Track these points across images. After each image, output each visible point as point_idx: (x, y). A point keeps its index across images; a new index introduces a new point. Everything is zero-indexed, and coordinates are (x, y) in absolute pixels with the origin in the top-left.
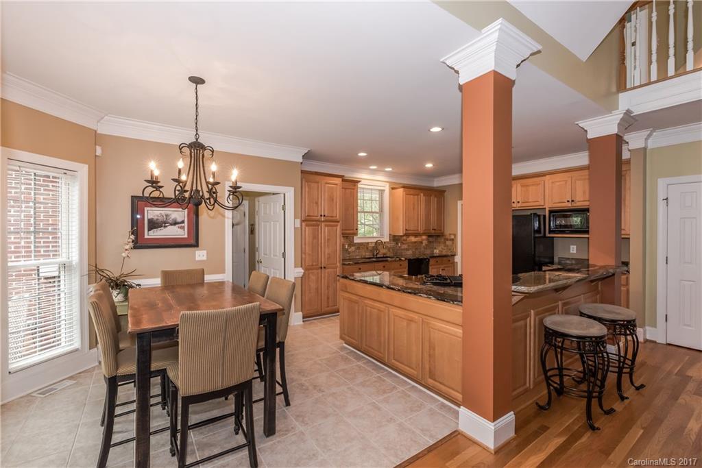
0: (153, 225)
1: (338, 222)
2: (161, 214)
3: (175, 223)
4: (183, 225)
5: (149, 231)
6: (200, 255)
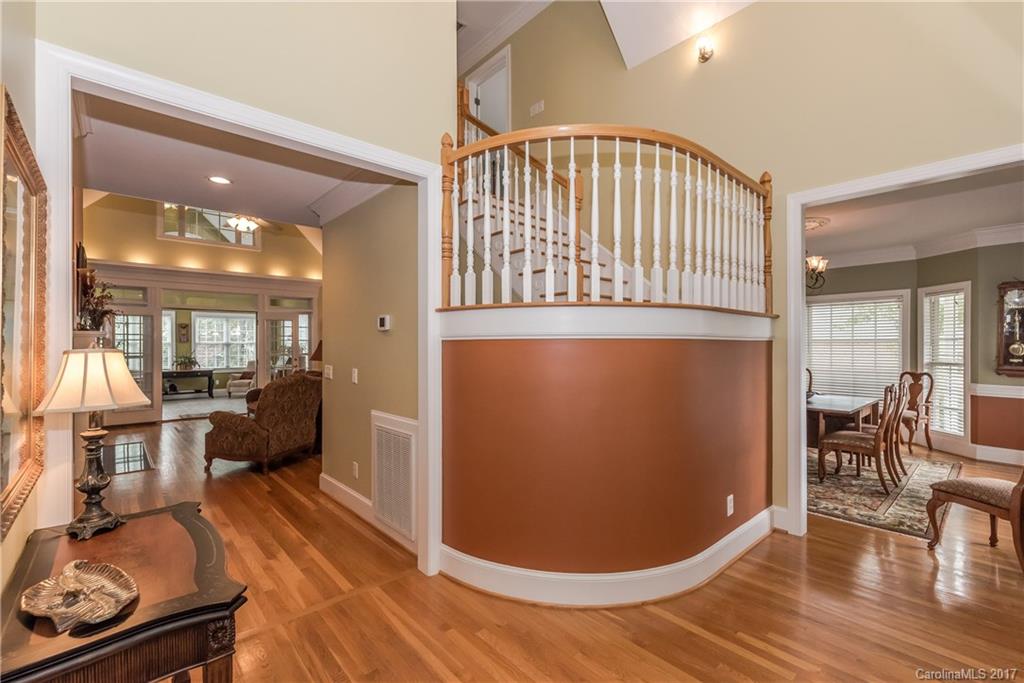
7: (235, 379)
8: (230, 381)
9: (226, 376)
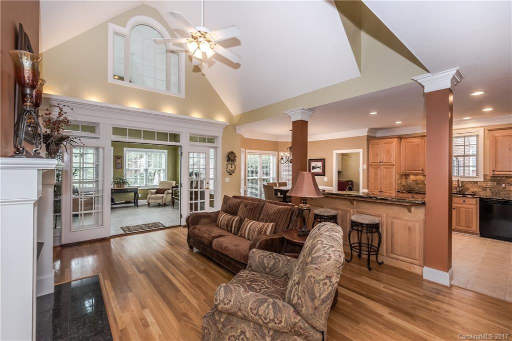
0: (314, 168)
1: (394, 165)
2: (315, 164)
3: (318, 168)
4: (320, 168)
5: (312, 170)
6: (326, 179)
7: (152, 194)
8: (148, 196)
9: (146, 192)
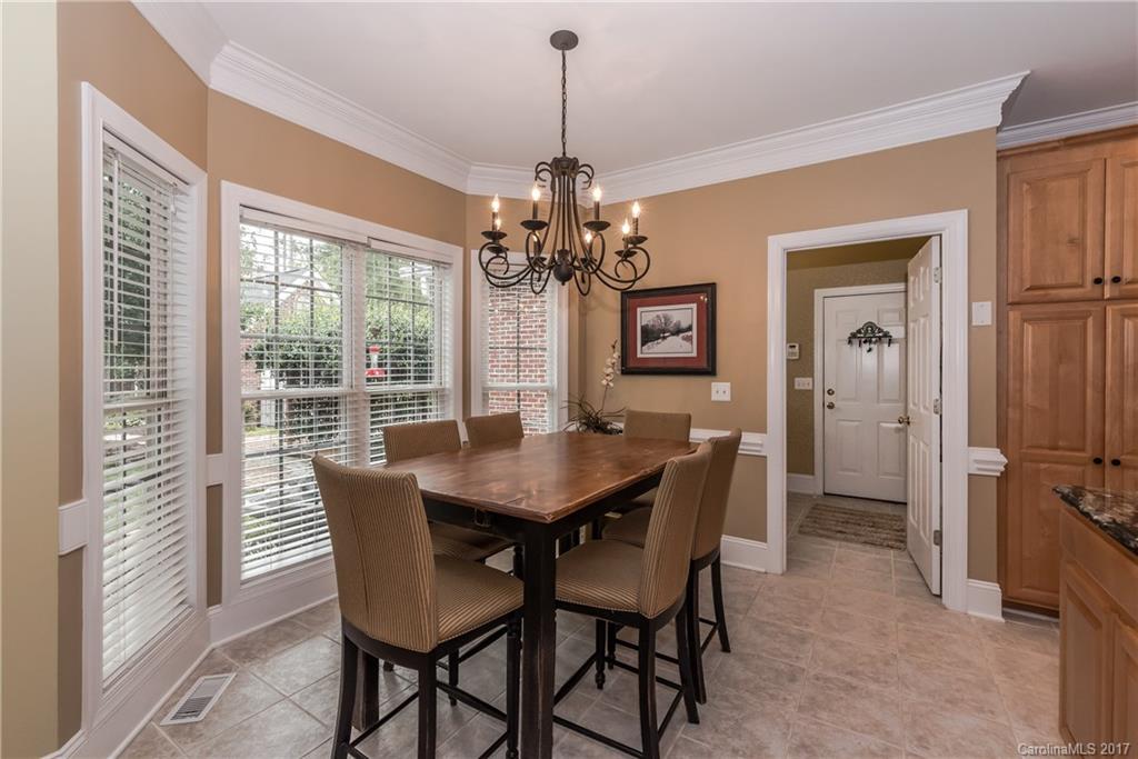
0: (650, 335)
2: (658, 316)
3: (678, 331)
4: (689, 333)
5: (643, 345)
6: (720, 390)
